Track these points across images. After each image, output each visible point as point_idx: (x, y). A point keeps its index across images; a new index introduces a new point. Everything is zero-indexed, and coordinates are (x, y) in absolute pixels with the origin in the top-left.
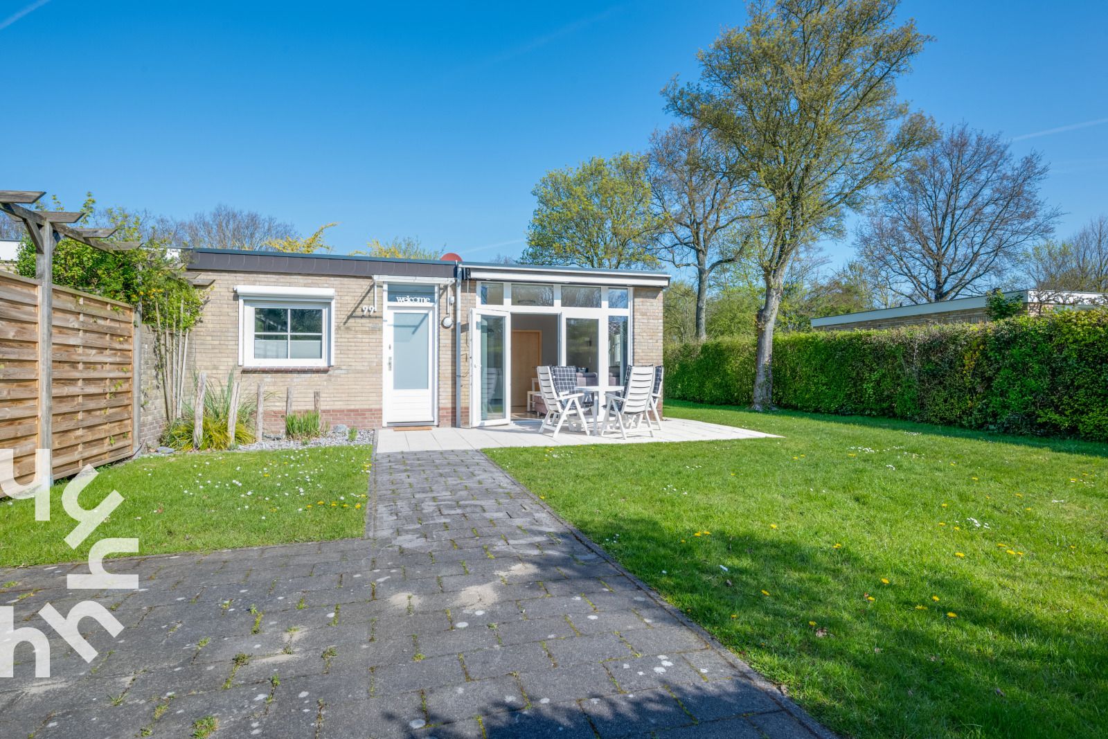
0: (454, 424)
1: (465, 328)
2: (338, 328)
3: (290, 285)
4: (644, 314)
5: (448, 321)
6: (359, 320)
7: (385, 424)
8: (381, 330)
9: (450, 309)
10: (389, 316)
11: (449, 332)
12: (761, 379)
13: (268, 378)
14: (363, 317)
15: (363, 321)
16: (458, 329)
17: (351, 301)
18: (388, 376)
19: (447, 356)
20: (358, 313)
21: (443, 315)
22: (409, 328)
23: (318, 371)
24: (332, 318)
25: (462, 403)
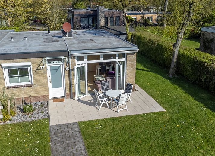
0: (71, 97)
1: (72, 70)
2: (33, 73)
3: (18, 62)
4: (129, 60)
5: (67, 69)
6: (39, 70)
7: (50, 99)
8: (46, 73)
9: (67, 65)
10: (48, 67)
11: (68, 71)
12: (172, 66)
13: (15, 89)
14: (40, 69)
15: (41, 70)
16: (70, 70)
17: (36, 65)
18: (50, 85)
19: (67, 78)
20: (39, 68)
21: (65, 67)
22: (55, 70)
23: (29, 86)
24: (31, 71)
25: (73, 91)
